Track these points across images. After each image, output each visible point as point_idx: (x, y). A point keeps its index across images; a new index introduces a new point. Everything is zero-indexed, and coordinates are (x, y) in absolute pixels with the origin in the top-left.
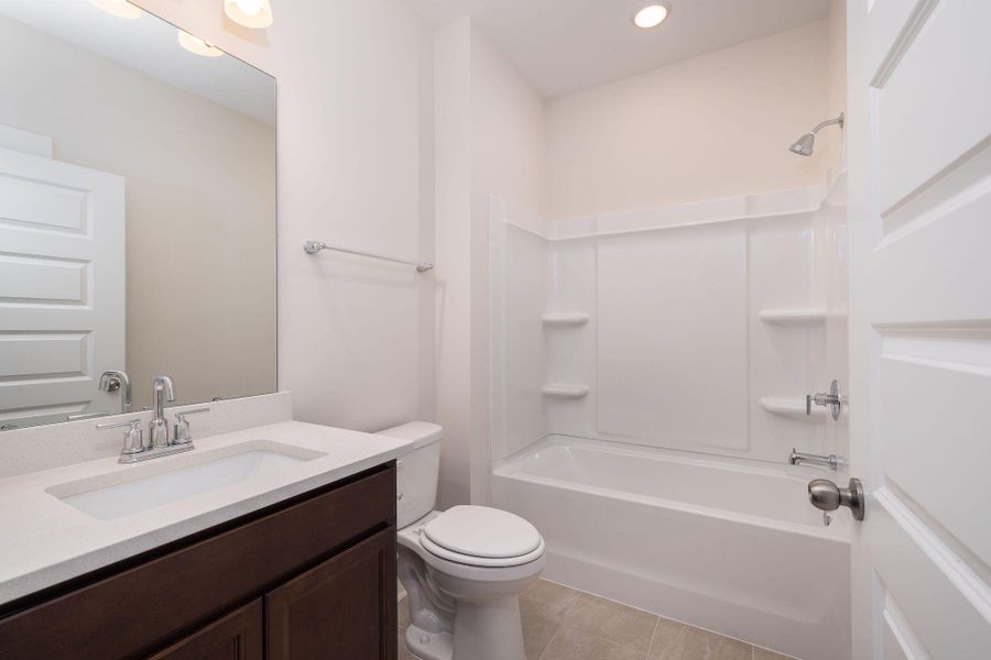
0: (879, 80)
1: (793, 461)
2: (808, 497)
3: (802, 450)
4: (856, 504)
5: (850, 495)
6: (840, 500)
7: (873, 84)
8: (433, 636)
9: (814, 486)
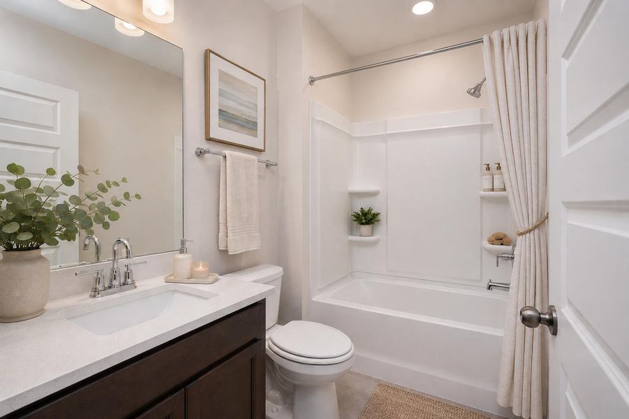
0: (567, 55)
1: (489, 287)
2: (519, 319)
3: (496, 280)
4: (552, 323)
5: (547, 317)
6: (540, 320)
7: (563, 57)
8: (280, 407)
9: (524, 310)
